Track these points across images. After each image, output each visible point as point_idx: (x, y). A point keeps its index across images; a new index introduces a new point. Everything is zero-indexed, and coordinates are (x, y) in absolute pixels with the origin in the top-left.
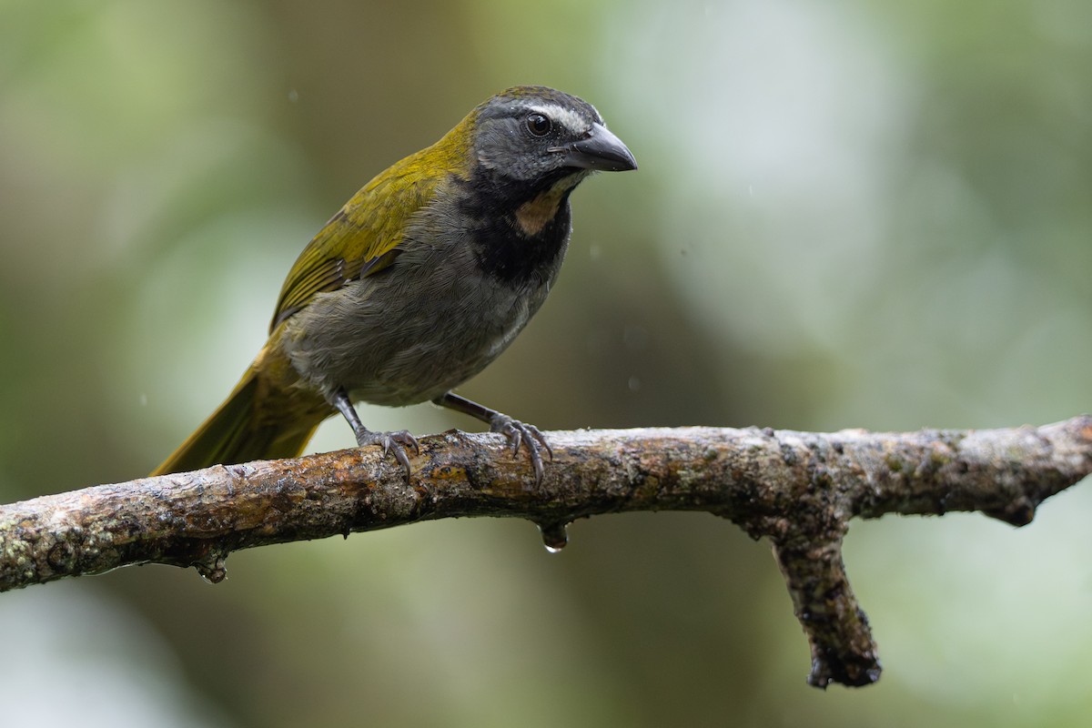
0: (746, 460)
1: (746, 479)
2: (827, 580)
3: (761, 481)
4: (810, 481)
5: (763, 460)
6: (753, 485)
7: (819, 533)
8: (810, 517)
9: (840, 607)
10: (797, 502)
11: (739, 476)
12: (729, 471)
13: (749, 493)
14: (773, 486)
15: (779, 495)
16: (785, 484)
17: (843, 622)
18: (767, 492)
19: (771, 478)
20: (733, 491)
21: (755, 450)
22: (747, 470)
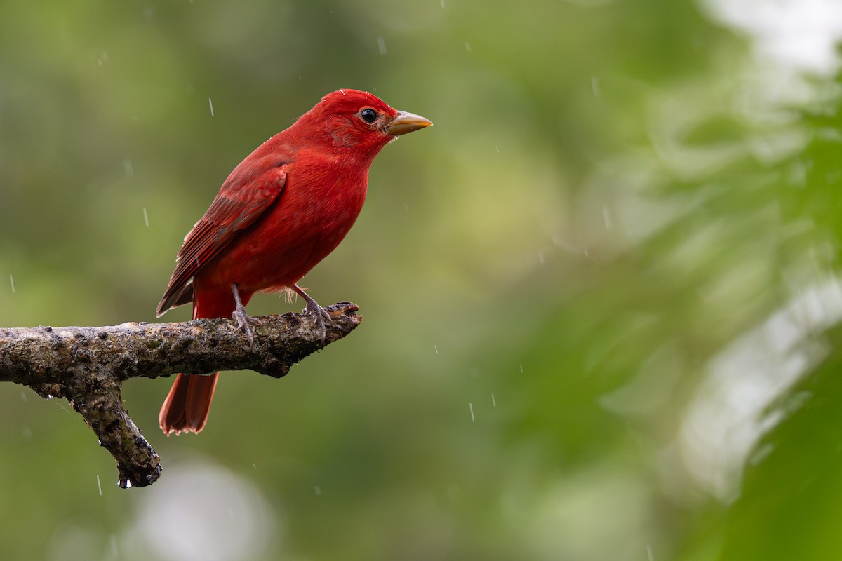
0: (21, 348)
1: (21, 361)
2: (105, 421)
3: (32, 361)
4: (73, 359)
5: (35, 347)
6: (27, 364)
7: (89, 391)
8: (78, 381)
9: (118, 437)
10: (65, 372)
11: (15, 358)
12: (7, 356)
13: (25, 369)
14: (42, 364)
15: (48, 369)
16: (52, 362)
17: (123, 446)
18: (38, 368)
19: (40, 359)
20: (13, 368)
21: (29, 341)
22: (21, 354)
